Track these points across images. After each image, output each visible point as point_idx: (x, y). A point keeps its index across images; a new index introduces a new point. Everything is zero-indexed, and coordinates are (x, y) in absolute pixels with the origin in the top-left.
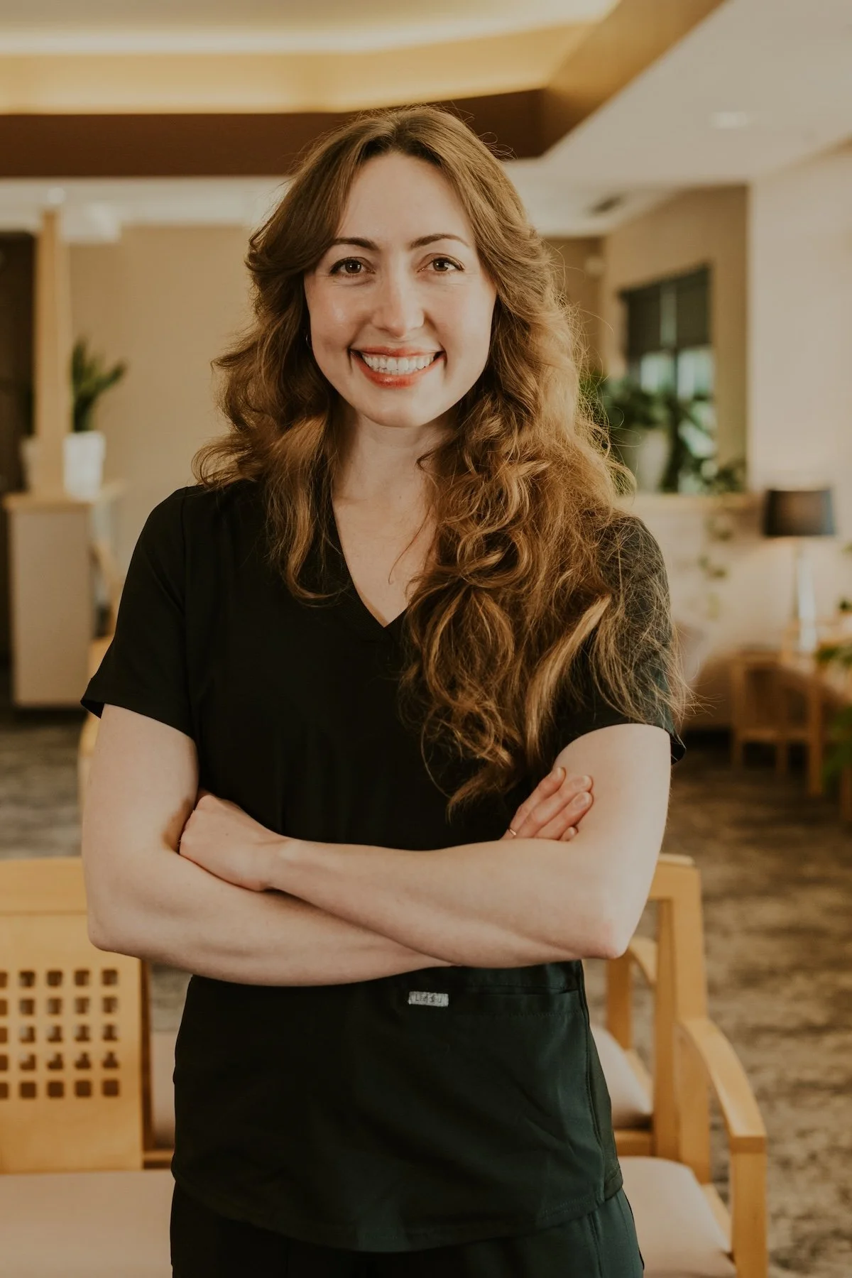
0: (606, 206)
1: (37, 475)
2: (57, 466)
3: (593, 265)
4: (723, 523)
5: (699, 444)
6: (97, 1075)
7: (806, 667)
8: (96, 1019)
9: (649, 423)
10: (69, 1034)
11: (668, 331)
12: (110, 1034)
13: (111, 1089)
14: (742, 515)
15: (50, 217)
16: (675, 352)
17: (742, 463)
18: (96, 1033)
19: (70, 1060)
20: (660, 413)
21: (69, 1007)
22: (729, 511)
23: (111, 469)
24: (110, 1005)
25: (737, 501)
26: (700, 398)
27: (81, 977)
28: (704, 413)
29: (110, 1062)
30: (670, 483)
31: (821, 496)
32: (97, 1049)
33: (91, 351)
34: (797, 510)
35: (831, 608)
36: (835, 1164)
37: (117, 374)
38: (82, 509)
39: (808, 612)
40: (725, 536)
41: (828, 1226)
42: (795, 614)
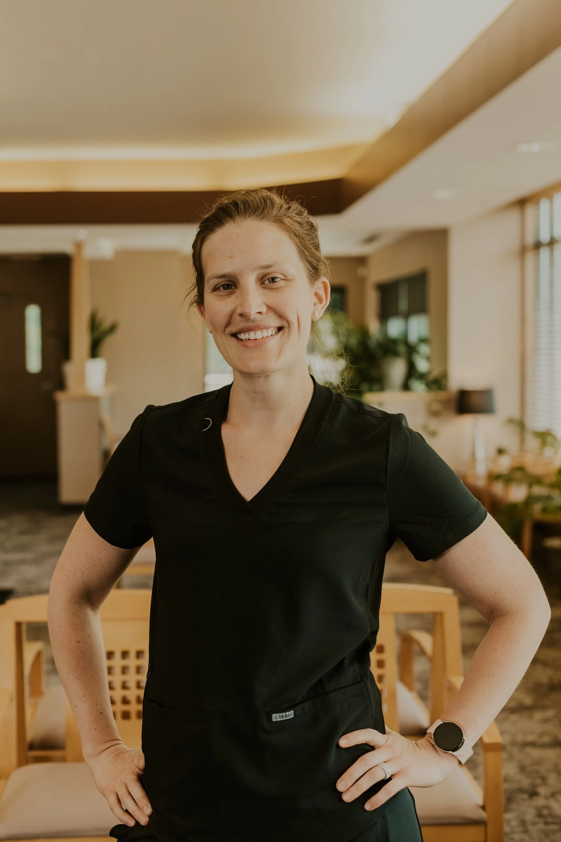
0: (370, 239)
1: (71, 381)
2: (82, 376)
3: (361, 271)
4: (436, 407)
5: (422, 365)
7: (481, 483)
9: (396, 354)
10: (117, 684)
11: (403, 305)
14: (446, 403)
15: (79, 246)
16: (407, 316)
17: (444, 376)
19: (118, 699)
20: (402, 349)
21: (117, 671)
22: (438, 401)
23: (109, 378)
25: (442, 395)
26: (423, 340)
27: (125, 654)
28: (424, 349)
30: (406, 387)
31: (487, 393)
33: (100, 315)
34: (475, 400)
35: (492, 452)
36: (515, 751)
37: (113, 328)
38: (95, 400)
39: (481, 454)
40: (435, 414)
41: (515, 786)
42: (473, 455)
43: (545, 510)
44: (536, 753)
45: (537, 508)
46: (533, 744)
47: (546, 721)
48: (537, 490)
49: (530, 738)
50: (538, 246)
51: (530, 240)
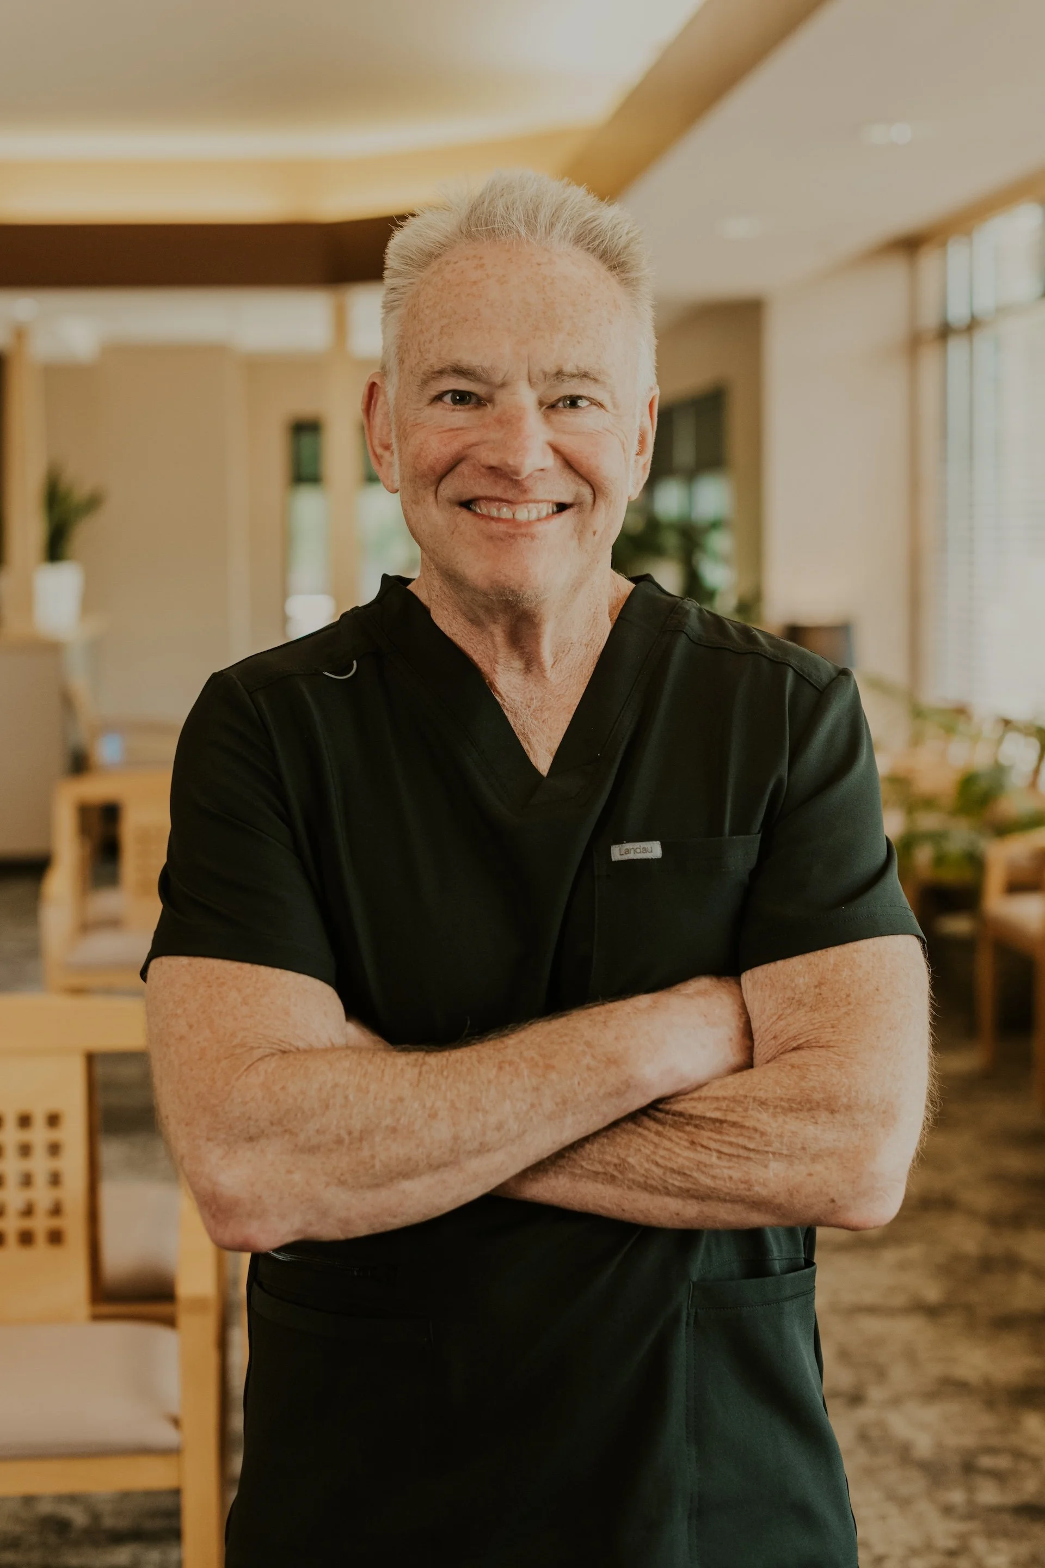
2: (27, 599)
5: (715, 576)
6: (41, 1224)
8: (40, 1165)
9: (660, 552)
10: (12, 1179)
11: (683, 455)
12: (55, 1180)
13: (56, 1237)
15: (20, 333)
16: (690, 477)
18: (41, 1179)
19: (12, 1208)
20: (671, 542)
23: (92, 601)
24: (54, 1149)
26: (716, 524)
29: (56, 1210)
31: (841, 631)
32: (42, 1196)
33: (68, 477)
34: (818, 646)
37: (93, 503)
38: (54, 650)
43: (940, 860)
44: (872, 1326)
45: (923, 856)
46: (872, 1310)
47: (902, 1266)
48: (928, 821)
49: (868, 1298)
50: (945, 332)
51: (929, 320)
